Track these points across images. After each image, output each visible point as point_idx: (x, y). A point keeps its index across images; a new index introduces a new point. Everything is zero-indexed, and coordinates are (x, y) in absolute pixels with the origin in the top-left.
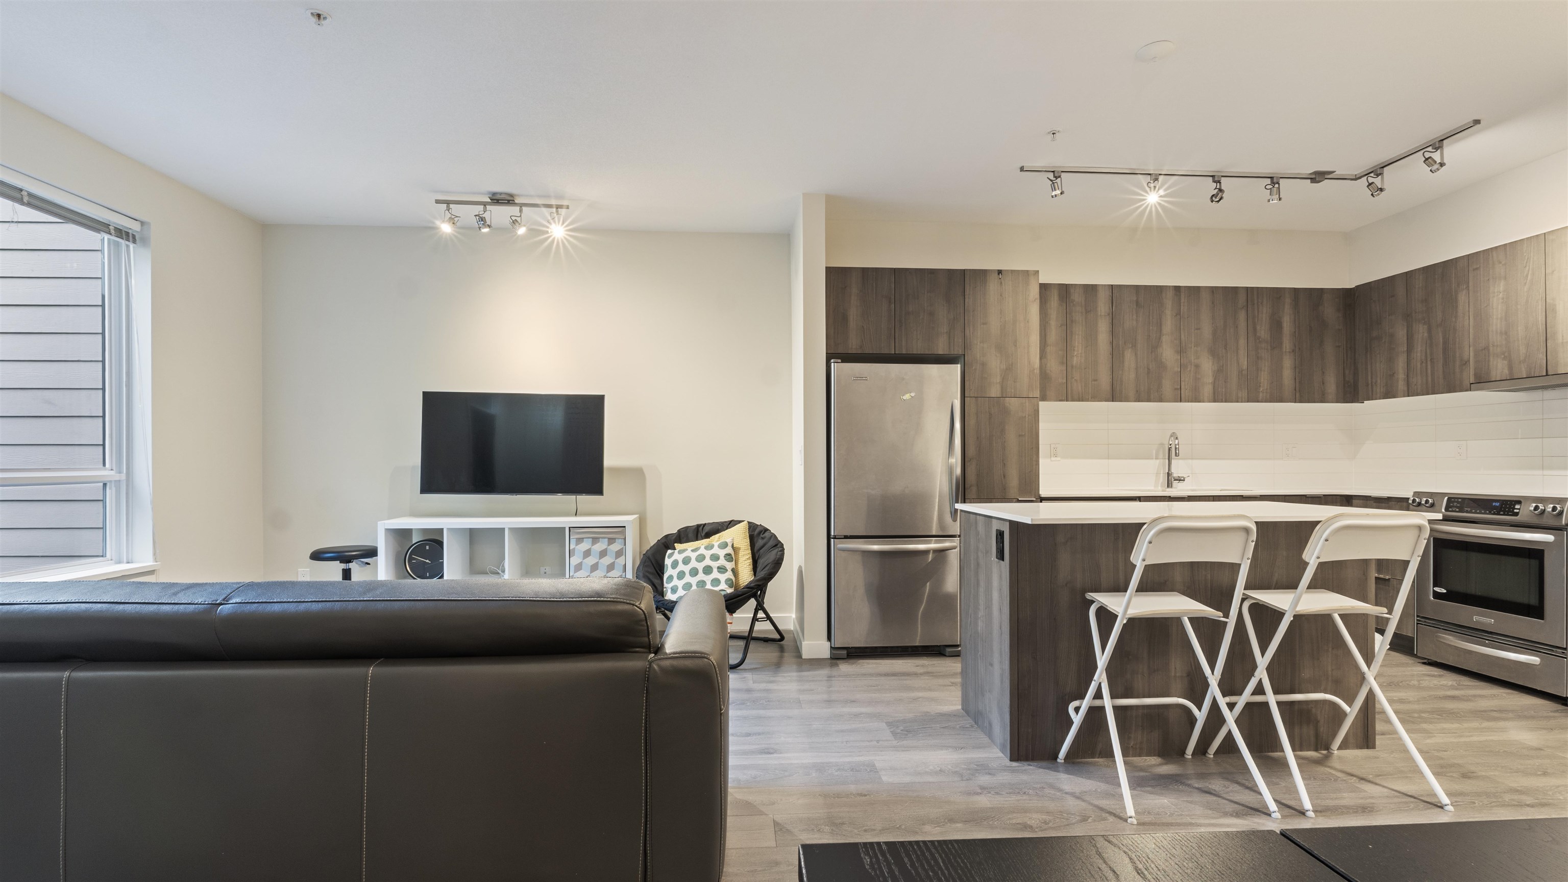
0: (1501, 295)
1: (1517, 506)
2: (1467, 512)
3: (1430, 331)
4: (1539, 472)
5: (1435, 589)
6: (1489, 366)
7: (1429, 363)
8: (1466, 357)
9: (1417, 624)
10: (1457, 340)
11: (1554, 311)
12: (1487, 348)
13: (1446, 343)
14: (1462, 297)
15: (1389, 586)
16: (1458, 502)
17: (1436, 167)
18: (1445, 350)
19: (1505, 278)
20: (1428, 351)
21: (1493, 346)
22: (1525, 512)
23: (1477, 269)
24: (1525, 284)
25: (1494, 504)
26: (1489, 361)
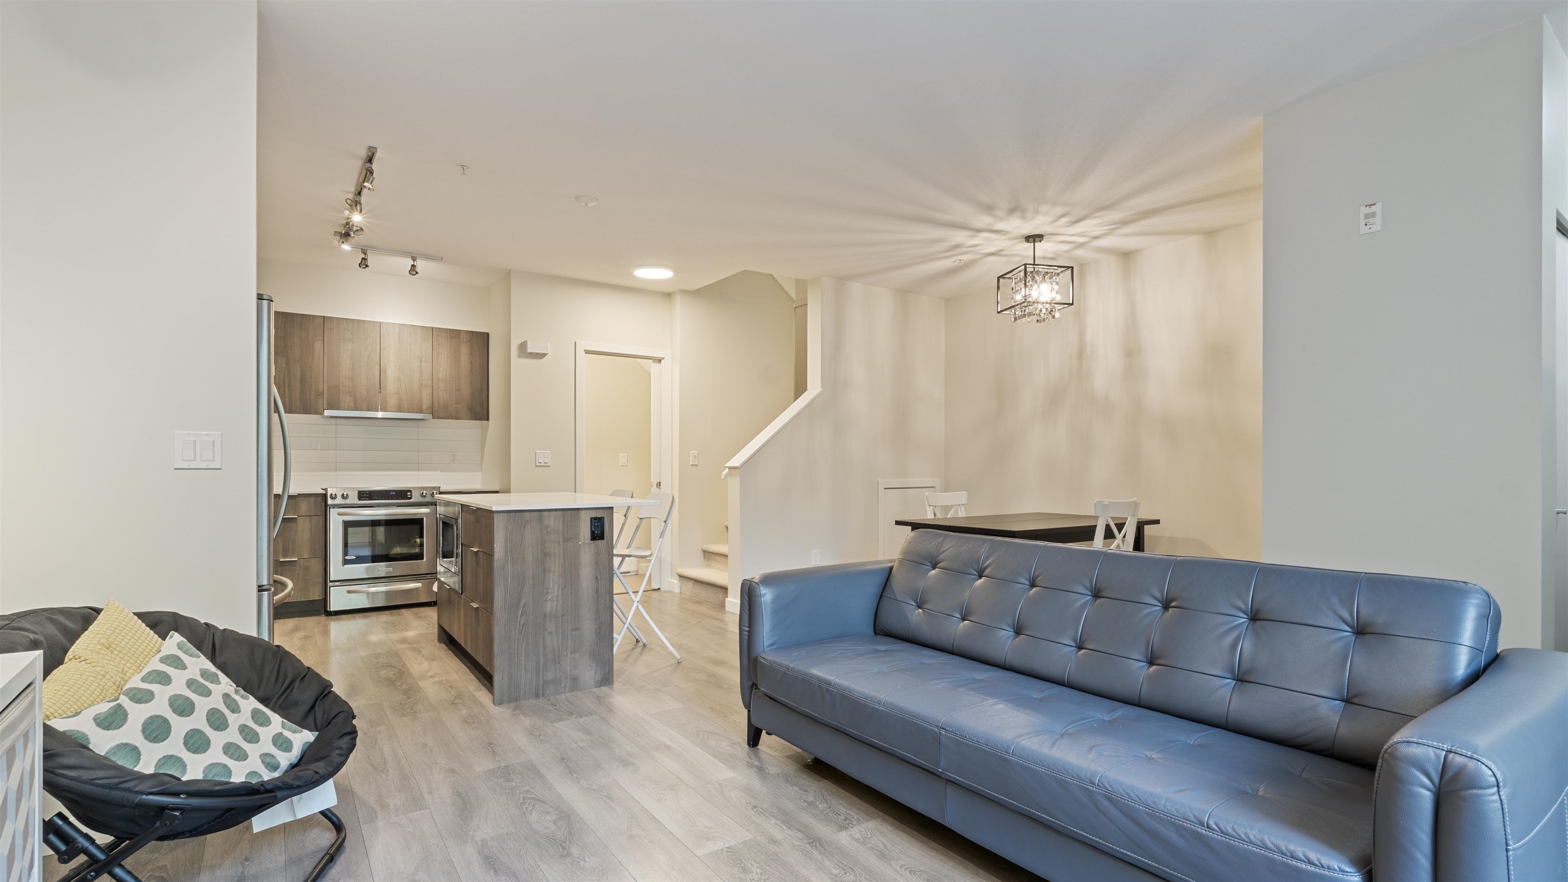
0: (349, 352)
1: (409, 494)
2: (375, 500)
3: (288, 363)
4: (334, 473)
5: (346, 558)
6: (339, 399)
7: (287, 388)
8: (321, 390)
9: (330, 587)
10: (313, 376)
11: (385, 372)
12: (338, 387)
13: (303, 376)
14: (318, 346)
15: (295, 566)
16: (367, 494)
17: (414, 273)
18: (303, 381)
19: (352, 342)
20: (286, 378)
21: (343, 386)
22: (416, 498)
23: (330, 329)
24: (367, 350)
25: (391, 493)
26: (339, 396)
